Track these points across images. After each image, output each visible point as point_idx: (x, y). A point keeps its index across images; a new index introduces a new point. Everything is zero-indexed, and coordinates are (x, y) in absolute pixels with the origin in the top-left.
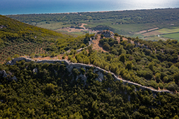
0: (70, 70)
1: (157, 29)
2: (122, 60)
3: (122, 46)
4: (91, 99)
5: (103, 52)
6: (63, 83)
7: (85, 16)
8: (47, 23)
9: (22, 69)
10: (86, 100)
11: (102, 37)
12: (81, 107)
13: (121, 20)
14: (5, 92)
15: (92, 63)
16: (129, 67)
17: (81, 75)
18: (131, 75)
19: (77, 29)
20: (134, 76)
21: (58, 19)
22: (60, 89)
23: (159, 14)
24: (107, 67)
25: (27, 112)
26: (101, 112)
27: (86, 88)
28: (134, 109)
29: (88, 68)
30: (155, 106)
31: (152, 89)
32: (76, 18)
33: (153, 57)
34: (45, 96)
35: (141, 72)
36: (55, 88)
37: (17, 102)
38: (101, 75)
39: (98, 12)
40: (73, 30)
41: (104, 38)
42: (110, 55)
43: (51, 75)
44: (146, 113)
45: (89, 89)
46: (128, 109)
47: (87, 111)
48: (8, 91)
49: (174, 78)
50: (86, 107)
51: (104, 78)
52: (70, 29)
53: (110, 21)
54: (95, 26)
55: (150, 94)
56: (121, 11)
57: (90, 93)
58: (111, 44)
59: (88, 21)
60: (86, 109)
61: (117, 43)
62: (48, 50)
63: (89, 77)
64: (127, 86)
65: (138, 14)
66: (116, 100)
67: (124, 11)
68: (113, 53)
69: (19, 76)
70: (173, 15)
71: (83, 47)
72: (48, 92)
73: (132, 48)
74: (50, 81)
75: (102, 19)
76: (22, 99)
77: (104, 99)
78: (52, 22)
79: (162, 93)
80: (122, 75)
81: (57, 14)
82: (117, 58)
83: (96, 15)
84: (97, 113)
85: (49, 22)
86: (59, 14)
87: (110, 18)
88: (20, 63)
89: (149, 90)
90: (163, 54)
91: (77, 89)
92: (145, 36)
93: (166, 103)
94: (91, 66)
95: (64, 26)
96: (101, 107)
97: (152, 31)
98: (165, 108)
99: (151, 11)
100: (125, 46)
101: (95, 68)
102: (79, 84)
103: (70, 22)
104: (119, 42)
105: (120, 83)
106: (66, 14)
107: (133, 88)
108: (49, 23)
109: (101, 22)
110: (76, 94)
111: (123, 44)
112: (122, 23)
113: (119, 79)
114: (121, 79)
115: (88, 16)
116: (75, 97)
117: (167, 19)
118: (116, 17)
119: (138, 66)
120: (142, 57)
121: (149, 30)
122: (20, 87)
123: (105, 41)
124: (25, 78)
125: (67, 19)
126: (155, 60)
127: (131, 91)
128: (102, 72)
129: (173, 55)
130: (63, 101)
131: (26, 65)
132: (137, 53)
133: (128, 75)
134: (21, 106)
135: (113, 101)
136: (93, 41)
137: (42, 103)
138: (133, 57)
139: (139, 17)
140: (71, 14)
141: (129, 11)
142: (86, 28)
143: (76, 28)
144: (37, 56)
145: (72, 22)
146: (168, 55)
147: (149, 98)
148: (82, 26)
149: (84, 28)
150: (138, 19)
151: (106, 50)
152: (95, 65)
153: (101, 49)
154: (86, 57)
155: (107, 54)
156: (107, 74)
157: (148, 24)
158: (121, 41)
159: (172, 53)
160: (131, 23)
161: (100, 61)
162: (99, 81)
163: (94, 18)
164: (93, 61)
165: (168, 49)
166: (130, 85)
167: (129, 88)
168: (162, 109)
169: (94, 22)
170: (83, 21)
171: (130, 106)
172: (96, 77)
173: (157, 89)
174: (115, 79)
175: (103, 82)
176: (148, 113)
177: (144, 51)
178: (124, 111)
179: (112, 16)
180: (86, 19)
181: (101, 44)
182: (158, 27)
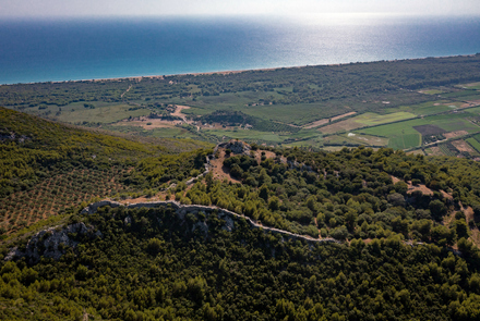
0: (181, 217)
1: (353, 116)
2: (263, 195)
3: (263, 170)
4: (217, 257)
5: (230, 184)
6: (173, 237)
7: (183, 84)
8: (86, 106)
9: (107, 218)
10: (209, 259)
11: (228, 153)
12: (203, 269)
13: (271, 93)
14: (88, 254)
15: (214, 203)
16: (273, 207)
17: (199, 224)
18: (276, 219)
19: (165, 122)
20: (280, 220)
21: (115, 96)
22: (170, 246)
23: (358, 77)
24: (238, 208)
25: (128, 280)
26: (233, 274)
27: (208, 241)
28: (281, 268)
29: (209, 211)
30: (312, 262)
31: (308, 238)
32: (160, 91)
33: (320, 186)
34: (148, 256)
35: (293, 213)
36: (163, 245)
37: (110, 267)
38: (230, 221)
39: (215, 75)
40: (156, 123)
41: (232, 155)
42: (243, 187)
43: (153, 226)
44: (298, 272)
45: (213, 243)
46: (272, 268)
47: (212, 275)
48: (94, 253)
49: (347, 220)
50: (210, 268)
51: (235, 225)
52: (149, 121)
53: (245, 96)
54: (210, 113)
55: (304, 244)
56: (271, 71)
57: (215, 249)
58: (245, 167)
59: (191, 97)
60: (211, 272)
61: (255, 164)
62: (127, 182)
63: (212, 224)
64: (269, 236)
65: (312, 77)
66: (254, 256)
67: (277, 70)
68: (248, 183)
69: (106, 230)
70: (390, 79)
71: (195, 176)
72: (153, 251)
73: (282, 171)
74: (153, 235)
75: (225, 91)
76: (116, 263)
77: (236, 255)
78: (101, 102)
79: (322, 243)
80: (261, 219)
81: (109, 82)
82: (255, 192)
83: (210, 82)
84: (226, 276)
85: (91, 103)
86: (115, 82)
87: (244, 90)
88: (103, 209)
89: (302, 240)
90: (337, 181)
91: (195, 244)
92: (325, 133)
93: (328, 257)
94: (214, 207)
95: (132, 113)
96: (233, 267)
97: (341, 120)
98: (326, 264)
99: (340, 69)
100: (270, 168)
101: (220, 211)
102: (198, 236)
103: (145, 103)
104: (259, 162)
105: (259, 232)
106: (134, 81)
107: (279, 238)
108: (92, 107)
109: (222, 100)
110: (194, 251)
111: (266, 165)
112: (274, 103)
113: (257, 225)
114: (261, 226)
115: (190, 86)
116: (193, 256)
117: (376, 91)
118: (258, 87)
119: (289, 204)
120: (300, 187)
121: (333, 119)
122: (110, 246)
123: (234, 161)
124: (114, 232)
125: (138, 95)
126: (321, 191)
127: (276, 242)
128: (232, 216)
129: (355, 180)
130: (176, 262)
131: (113, 212)
132: (291, 180)
133: (272, 219)
134: (117, 272)
135: (249, 258)
136: (212, 162)
137: (145, 267)
138: (283, 189)
139: (313, 86)
140: (145, 80)
141: (290, 69)
142: (188, 118)
143: (163, 118)
144: (124, 198)
145: (152, 102)
146: (346, 181)
147: (302, 250)
148: (177, 114)
149: (183, 116)
150: (310, 92)
151: (237, 179)
152: (219, 205)
153: (228, 177)
154: (204, 194)
155: (238, 186)
156: (238, 219)
157: (333, 102)
158: (263, 159)
159: (352, 177)
160: (295, 101)
161: (228, 199)
162: (228, 230)
163: (206, 90)
164: (216, 200)
165: (347, 171)
166: (273, 233)
167: (273, 238)
168: (322, 265)
169: (207, 102)
170: (177, 99)
171: (275, 263)
172: (223, 225)
173: (317, 237)
174: (252, 225)
175: (233, 231)
176: (302, 272)
177: (305, 176)
178: (265, 271)
179: (250, 86)
180: (185, 95)
181: (227, 167)
182: (354, 110)
